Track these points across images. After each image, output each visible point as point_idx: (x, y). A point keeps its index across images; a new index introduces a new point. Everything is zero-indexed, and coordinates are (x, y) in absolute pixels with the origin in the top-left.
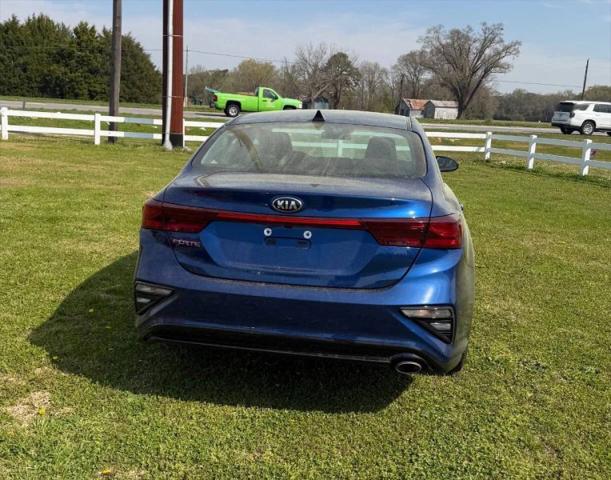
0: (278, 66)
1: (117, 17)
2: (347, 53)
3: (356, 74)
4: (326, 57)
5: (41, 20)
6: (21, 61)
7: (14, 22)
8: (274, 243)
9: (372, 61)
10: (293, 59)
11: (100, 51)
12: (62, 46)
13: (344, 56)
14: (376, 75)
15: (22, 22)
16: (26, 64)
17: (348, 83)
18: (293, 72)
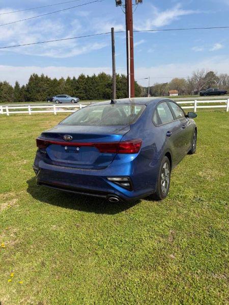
0: (186, 79)
1: (114, 70)
2: (214, 71)
3: (217, 79)
4: (205, 74)
5: (102, 74)
6: (97, 88)
7: (95, 76)
8: (68, 152)
9: (224, 73)
10: (191, 76)
11: (121, 82)
12: (109, 82)
13: (212, 73)
14: (226, 78)
15: (97, 75)
16: (98, 89)
17: (214, 83)
18: (192, 80)
